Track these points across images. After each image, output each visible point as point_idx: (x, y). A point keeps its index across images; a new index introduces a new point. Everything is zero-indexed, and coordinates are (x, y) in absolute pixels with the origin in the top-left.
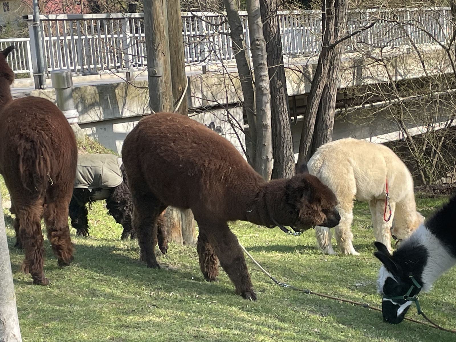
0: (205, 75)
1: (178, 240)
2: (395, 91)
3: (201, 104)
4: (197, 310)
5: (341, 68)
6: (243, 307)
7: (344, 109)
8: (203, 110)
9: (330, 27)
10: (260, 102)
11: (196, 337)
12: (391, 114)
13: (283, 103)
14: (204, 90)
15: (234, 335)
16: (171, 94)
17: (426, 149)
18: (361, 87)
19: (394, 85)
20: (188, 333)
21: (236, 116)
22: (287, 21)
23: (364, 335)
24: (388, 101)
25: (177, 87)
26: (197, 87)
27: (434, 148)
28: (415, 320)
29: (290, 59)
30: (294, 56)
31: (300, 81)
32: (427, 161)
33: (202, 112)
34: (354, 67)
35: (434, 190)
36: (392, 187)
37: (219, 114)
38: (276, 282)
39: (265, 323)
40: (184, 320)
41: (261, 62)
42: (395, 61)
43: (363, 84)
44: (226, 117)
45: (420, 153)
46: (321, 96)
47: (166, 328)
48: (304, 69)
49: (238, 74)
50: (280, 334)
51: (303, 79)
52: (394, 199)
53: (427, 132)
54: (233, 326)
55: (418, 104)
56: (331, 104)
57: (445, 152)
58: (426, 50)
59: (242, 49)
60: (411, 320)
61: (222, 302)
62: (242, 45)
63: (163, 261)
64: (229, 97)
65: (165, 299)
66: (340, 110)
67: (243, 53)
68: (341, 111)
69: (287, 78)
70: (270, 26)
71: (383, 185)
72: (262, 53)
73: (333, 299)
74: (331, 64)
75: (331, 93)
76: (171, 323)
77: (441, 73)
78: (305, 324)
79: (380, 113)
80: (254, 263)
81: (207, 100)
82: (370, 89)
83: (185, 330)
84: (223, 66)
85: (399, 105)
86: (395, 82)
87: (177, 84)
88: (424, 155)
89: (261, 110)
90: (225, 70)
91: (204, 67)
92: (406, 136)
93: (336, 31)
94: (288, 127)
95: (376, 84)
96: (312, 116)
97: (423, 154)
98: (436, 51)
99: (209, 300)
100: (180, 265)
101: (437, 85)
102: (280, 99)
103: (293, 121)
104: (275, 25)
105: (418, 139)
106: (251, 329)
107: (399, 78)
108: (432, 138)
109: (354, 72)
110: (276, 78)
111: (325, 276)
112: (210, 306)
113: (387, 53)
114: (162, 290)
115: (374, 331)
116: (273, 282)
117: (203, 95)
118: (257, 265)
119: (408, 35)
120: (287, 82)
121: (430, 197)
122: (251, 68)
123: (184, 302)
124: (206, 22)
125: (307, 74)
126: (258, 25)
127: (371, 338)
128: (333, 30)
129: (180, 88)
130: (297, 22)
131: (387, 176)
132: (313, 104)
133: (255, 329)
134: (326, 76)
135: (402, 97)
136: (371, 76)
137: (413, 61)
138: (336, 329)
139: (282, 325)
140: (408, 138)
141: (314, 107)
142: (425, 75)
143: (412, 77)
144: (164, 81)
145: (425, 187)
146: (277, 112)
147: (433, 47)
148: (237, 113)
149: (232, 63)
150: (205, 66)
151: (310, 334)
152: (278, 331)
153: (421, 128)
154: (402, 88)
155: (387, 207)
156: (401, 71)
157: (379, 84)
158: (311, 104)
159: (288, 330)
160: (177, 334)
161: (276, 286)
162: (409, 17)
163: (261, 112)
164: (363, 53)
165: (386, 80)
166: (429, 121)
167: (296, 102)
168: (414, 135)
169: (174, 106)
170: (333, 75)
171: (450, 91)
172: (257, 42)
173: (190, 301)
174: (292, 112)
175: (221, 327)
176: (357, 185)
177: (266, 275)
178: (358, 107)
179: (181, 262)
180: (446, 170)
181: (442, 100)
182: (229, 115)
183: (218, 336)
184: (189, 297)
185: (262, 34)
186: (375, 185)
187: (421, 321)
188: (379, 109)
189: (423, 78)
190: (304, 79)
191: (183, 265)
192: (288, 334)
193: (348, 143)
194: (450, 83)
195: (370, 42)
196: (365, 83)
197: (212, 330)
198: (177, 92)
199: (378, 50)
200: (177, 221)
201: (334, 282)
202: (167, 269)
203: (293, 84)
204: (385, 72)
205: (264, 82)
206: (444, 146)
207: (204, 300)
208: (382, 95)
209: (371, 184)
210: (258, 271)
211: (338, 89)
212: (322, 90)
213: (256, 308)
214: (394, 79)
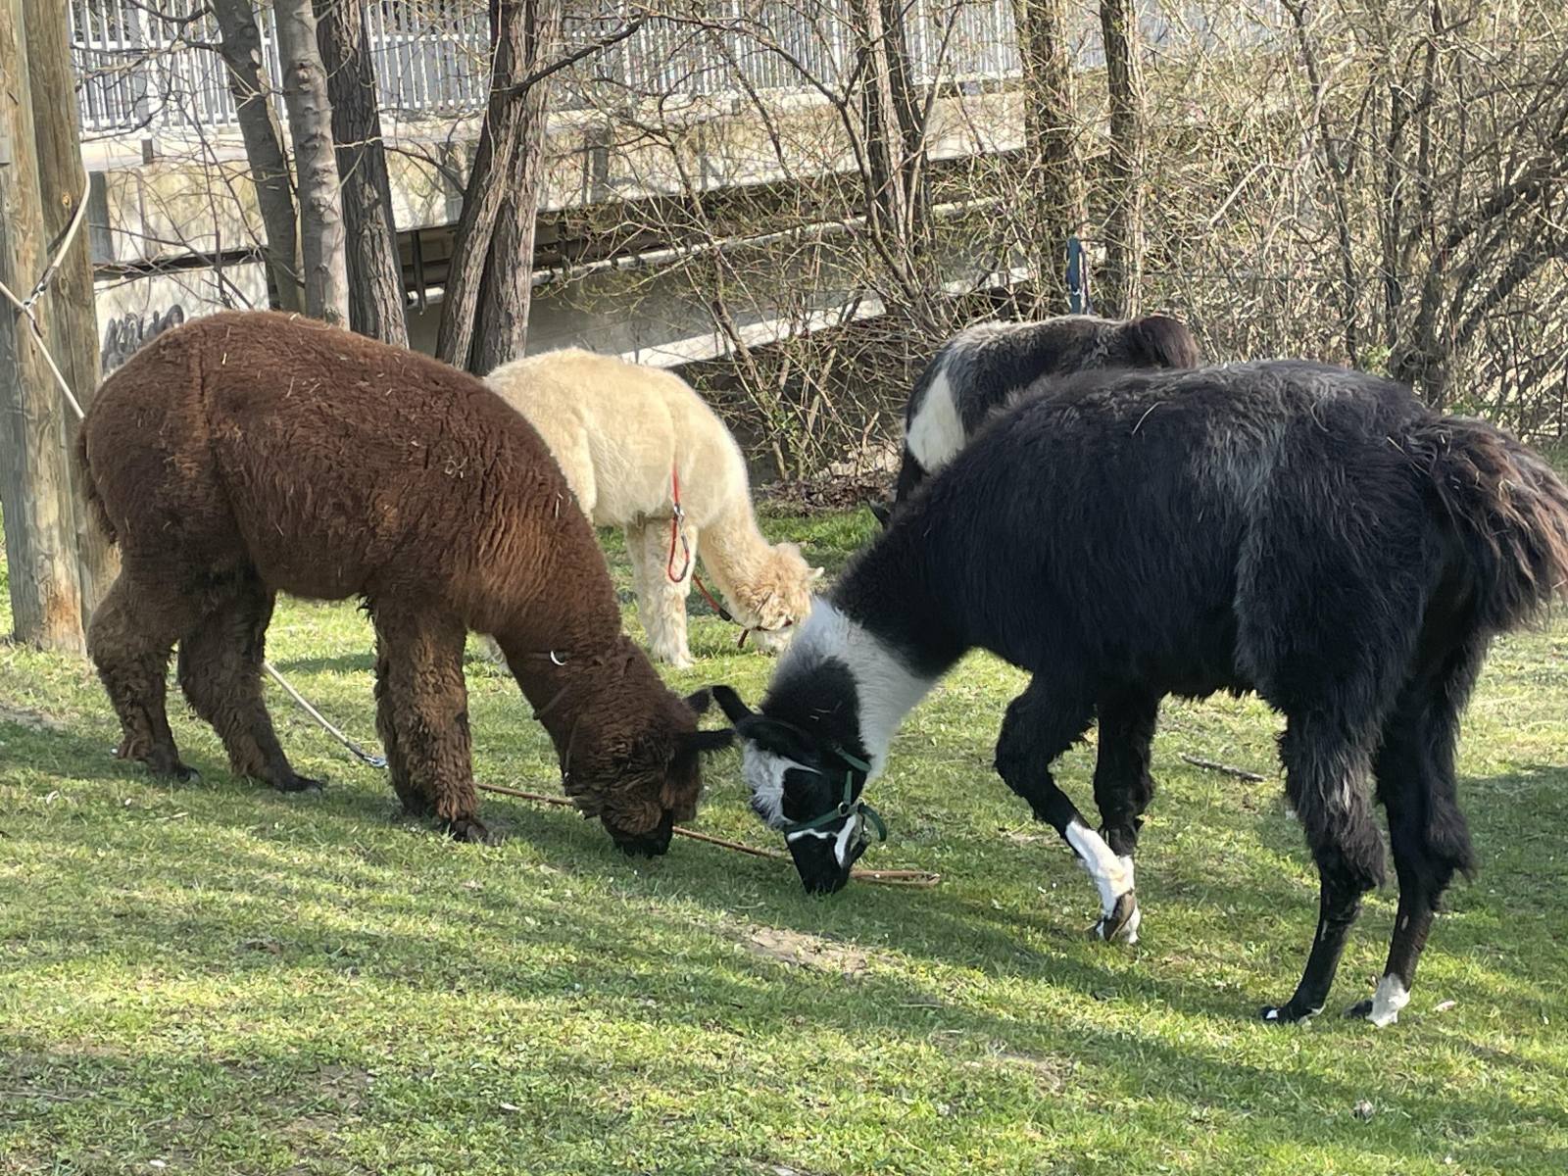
0: (150, 167)
1: (71, 645)
2: (701, 218)
3: (142, 252)
4: (127, 841)
5: (547, 152)
6: (264, 829)
7: (560, 271)
8: (147, 268)
9: (513, 34)
10: (313, 246)
11: (120, 916)
12: (689, 285)
13: (382, 249)
14: (150, 209)
15: (235, 906)
16: (40, 215)
17: (788, 381)
18: (604, 208)
19: (697, 203)
20: (98, 905)
21: (246, 288)
22: (391, 13)
23: (608, 894)
24: (682, 250)
25: (55, 197)
26: (126, 203)
27: (808, 379)
28: (750, 847)
29: (399, 125)
30: (413, 116)
31: (433, 190)
32: (791, 415)
33: (141, 276)
34: (586, 150)
35: (809, 495)
36: (687, 484)
37: (195, 281)
38: (362, 756)
39: (327, 869)
40: (87, 869)
41: (313, 131)
42: (701, 136)
43: (610, 199)
44: (217, 291)
45: (772, 392)
46: (491, 230)
47: (32, 894)
48: (443, 153)
49: (247, 165)
50: (368, 900)
51: (441, 182)
52: (693, 517)
53: (791, 334)
54: (232, 882)
55: (763, 256)
56: (521, 256)
57: (840, 391)
58: (785, 104)
59: (256, 93)
60: (737, 849)
61: (201, 815)
62: (258, 81)
63: (24, 705)
64: (224, 232)
65: (31, 813)
66: (548, 272)
67: (261, 103)
68: (553, 276)
69: (392, 181)
70: (338, 27)
71: (666, 482)
72: (318, 106)
73: (525, 797)
74: (519, 139)
75: (521, 223)
76: (48, 880)
77: (826, 171)
78: (441, 869)
79: (658, 281)
80: (296, 704)
81: (156, 240)
82: (631, 214)
83: (89, 898)
84: (204, 143)
85: (712, 258)
86: (701, 194)
87: (56, 188)
88: (783, 398)
89: (319, 269)
90: (208, 154)
91: (147, 145)
92: (732, 348)
93: (531, 44)
94: (398, 318)
95: (648, 199)
96: (467, 289)
97: (779, 395)
98: (811, 109)
99: (162, 811)
100: (76, 715)
101: (814, 204)
102: (373, 238)
103: (415, 304)
104: (355, 25)
105: (766, 355)
106: (286, 887)
107: (713, 184)
108: (802, 351)
109: (587, 164)
110: (360, 180)
111: (502, 736)
112: (165, 829)
113: (675, 113)
114: (23, 787)
115: (636, 881)
116: (352, 756)
117: (146, 226)
118: (305, 709)
119: (733, 62)
120: (395, 191)
121: (798, 515)
122: (287, 147)
123: (87, 819)
124: (150, 12)
125: (452, 169)
126: (302, 22)
127: (628, 899)
128: (522, 41)
129: (65, 201)
130: (420, 19)
131: (675, 457)
132: (469, 253)
133: (296, 886)
134: (503, 173)
135: (721, 235)
136: (633, 176)
137: (749, 134)
138: (529, 878)
139: (377, 873)
140: (738, 352)
141: (471, 262)
142: (784, 177)
143: (746, 181)
144: (15, 178)
145: (786, 488)
146: (365, 274)
147: (804, 99)
148: (248, 278)
149: (232, 132)
150: (150, 141)
151: (455, 896)
152: (364, 892)
153: (772, 324)
154: (720, 211)
155: (679, 541)
156: (718, 164)
157: (656, 200)
158: (465, 255)
159: (391, 886)
160: (64, 909)
161: (362, 768)
162: (736, 10)
163: (319, 274)
164: (609, 110)
165: (675, 187)
166: (796, 305)
167: (423, 247)
168: (755, 343)
169: (49, 253)
170: (524, 171)
171: (852, 221)
172: (302, 73)
173: (105, 816)
174: (411, 279)
175: (196, 887)
176: (597, 483)
177: (332, 737)
178: (600, 264)
179: (80, 707)
180: (843, 439)
181: (828, 246)
182: (224, 283)
183: (188, 912)
184: (103, 803)
185: (316, 48)
186: (645, 482)
187: (767, 851)
188: (657, 271)
189: (778, 186)
190: (445, 184)
191: (87, 715)
192: (393, 899)
193: (569, 364)
194: (851, 199)
195: (628, 81)
196: (617, 196)
197: (170, 894)
198: (58, 213)
199: (649, 104)
200: (67, 588)
201: (528, 752)
202: (38, 728)
203: (412, 196)
204: (673, 164)
205: (324, 187)
206: (838, 373)
207: (147, 812)
208: (663, 229)
209: (634, 479)
210: (309, 726)
211: (540, 214)
212: (492, 215)
213: (301, 830)
214: (697, 186)
